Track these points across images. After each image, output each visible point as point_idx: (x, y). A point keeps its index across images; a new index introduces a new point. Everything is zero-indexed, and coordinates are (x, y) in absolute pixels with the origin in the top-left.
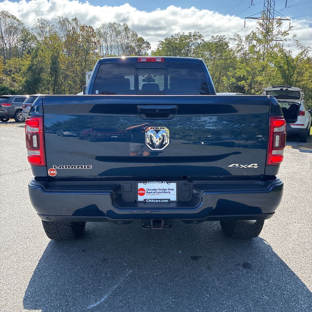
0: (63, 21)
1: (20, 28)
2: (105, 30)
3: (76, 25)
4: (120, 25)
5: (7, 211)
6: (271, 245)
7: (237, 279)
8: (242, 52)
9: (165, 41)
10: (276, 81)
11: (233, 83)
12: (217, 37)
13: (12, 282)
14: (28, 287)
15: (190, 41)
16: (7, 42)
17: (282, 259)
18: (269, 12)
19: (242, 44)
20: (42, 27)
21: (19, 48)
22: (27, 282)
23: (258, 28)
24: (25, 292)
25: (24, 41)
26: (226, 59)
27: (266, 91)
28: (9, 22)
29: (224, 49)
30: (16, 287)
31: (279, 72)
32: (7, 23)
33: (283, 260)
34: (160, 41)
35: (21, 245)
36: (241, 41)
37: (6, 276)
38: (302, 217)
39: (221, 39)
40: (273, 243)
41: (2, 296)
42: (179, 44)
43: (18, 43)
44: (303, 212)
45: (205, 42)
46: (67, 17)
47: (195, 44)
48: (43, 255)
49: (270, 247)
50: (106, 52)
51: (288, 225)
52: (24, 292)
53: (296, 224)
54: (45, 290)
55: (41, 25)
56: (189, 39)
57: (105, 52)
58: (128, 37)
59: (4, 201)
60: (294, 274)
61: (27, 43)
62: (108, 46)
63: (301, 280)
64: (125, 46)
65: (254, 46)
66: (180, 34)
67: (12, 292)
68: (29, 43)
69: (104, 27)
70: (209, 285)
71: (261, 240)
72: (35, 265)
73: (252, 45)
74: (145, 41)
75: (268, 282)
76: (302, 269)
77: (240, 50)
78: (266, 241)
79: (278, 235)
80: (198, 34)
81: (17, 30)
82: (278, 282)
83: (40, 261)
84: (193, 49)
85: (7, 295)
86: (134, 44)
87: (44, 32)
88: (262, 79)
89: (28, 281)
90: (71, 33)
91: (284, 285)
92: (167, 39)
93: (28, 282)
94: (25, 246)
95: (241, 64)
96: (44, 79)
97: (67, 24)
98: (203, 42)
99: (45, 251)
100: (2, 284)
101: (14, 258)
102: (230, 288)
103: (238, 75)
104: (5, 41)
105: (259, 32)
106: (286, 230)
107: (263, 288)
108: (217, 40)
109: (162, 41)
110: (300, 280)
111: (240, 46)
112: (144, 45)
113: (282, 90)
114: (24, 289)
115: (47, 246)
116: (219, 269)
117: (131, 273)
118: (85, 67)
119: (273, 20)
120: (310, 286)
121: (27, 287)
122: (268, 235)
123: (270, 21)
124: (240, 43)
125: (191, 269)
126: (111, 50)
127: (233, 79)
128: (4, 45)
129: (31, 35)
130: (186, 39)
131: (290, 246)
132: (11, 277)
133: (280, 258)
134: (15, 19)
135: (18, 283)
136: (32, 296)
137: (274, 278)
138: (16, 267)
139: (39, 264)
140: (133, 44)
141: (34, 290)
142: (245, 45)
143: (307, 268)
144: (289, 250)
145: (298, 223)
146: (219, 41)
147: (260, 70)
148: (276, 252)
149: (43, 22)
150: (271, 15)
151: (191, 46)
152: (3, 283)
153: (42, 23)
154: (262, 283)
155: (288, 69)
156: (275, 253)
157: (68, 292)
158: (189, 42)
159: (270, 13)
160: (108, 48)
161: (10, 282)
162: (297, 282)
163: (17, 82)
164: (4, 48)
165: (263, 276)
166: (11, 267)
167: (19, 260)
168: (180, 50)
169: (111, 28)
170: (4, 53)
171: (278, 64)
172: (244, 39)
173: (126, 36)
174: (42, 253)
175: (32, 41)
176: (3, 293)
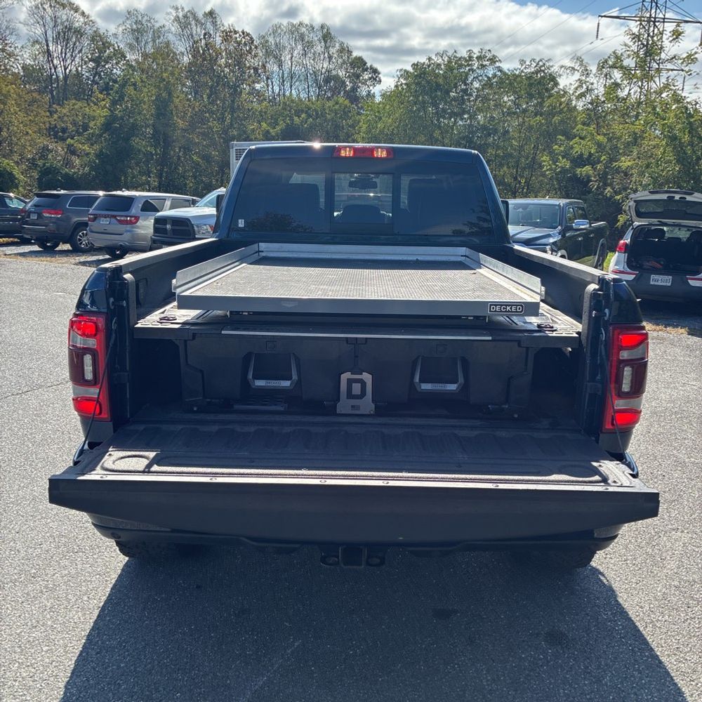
0: (185, 16)
1: (89, 31)
2: (278, 40)
3: (212, 27)
4: (313, 29)
5: (40, 480)
6: (616, 586)
7: (530, 671)
8: (589, 98)
9: (413, 69)
10: (662, 170)
11: (564, 171)
12: (533, 62)
13: (39, 659)
14: (72, 673)
15: (469, 70)
16: (59, 62)
17: (637, 624)
18: (654, 4)
19: (588, 79)
20: (138, 30)
21: (84, 77)
22: (70, 663)
23: (626, 45)
24: (66, 687)
25: (97, 61)
26: (552, 114)
27: (635, 201)
28: (65, 18)
29: (547, 90)
30: (46, 673)
31: (669, 149)
32: (59, 21)
33: (639, 626)
34: (401, 70)
35: (65, 567)
36: (587, 73)
37: (27, 645)
38: (693, 516)
39: (541, 66)
40: (621, 582)
41: (15, 694)
42: (445, 77)
43: (84, 67)
44: (698, 502)
45: (505, 74)
46: (193, 9)
47: (480, 78)
48: (109, 595)
49: (613, 591)
50: (280, 90)
51: (660, 537)
52: (62, 685)
53: (679, 534)
54: (108, 684)
55: (135, 27)
56: (468, 65)
57: (277, 90)
58: (330, 58)
59: (34, 456)
60: (661, 662)
61: (104, 66)
62: (286, 75)
63: (675, 678)
64: (323, 76)
65: (617, 85)
66: (448, 54)
67: (38, 686)
68: (107, 67)
69: (276, 31)
70: (466, 685)
71: (596, 572)
72: (91, 621)
73: (613, 83)
74: (368, 65)
75: (599, 681)
76: (681, 649)
77: (582, 95)
78: (605, 577)
79: (634, 562)
80: (489, 55)
81: (81, 36)
82: (622, 683)
83: (103, 609)
84: (476, 88)
85: (25, 693)
86: (344, 73)
87: (141, 41)
88: (629, 164)
89: (73, 658)
90: (201, 47)
91: (635, 690)
92: (417, 65)
93: (73, 662)
94: (73, 571)
95: (585, 128)
96: (139, 151)
97: (193, 22)
98: (499, 73)
99: (115, 585)
100: (17, 665)
101: (48, 599)
102: (514, 693)
103: (577, 152)
104: (55, 62)
105: (628, 53)
106: (653, 550)
107: (588, 697)
108: (533, 70)
109: (405, 71)
110: (672, 677)
111: (584, 85)
112: (366, 76)
113: (671, 198)
114: (63, 679)
115: (119, 572)
116: (494, 644)
117: (298, 646)
118: (232, 124)
119: (664, 22)
120: (692, 695)
121: (69, 675)
122: (613, 562)
123: (657, 24)
124: (584, 78)
125: (431, 642)
126: (291, 86)
127: (565, 160)
128: (53, 71)
129: (114, 49)
130: (461, 66)
131: (658, 590)
132: (37, 647)
133: (632, 621)
134: (76, 12)
135: (51, 664)
136: (79, 697)
137: (614, 672)
138: (49, 623)
139: (99, 616)
140: (342, 73)
141: (84, 682)
142: (595, 82)
143: (691, 648)
144: (656, 600)
145: (682, 532)
146: (537, 72)
147: (628, 142)
148: (626, 606)
149: (140, 18)
150: (658, 11)
151: (472, 84)
152: (20, 661)
153: (136, 21)
154: (585, 685)
155: (691, 144)
156: (624, 608)
157: (157, 690)
158: (467, 74)
159: (657, 6)
160: (283, 81)
161: (34, 661)
162: (664, 684)
163: (78, 156)
164: (52, 75)
165: (591, 666)
166: (38, 622)
167: (56, 607)
168: (447, 92)
169: (293, 33)
170: (52, 87)
171: (669, 131)
172: (594, 68)
173: (326, 55)
174: (109, 590)
175: (114, 62)
176: (18, 686)
